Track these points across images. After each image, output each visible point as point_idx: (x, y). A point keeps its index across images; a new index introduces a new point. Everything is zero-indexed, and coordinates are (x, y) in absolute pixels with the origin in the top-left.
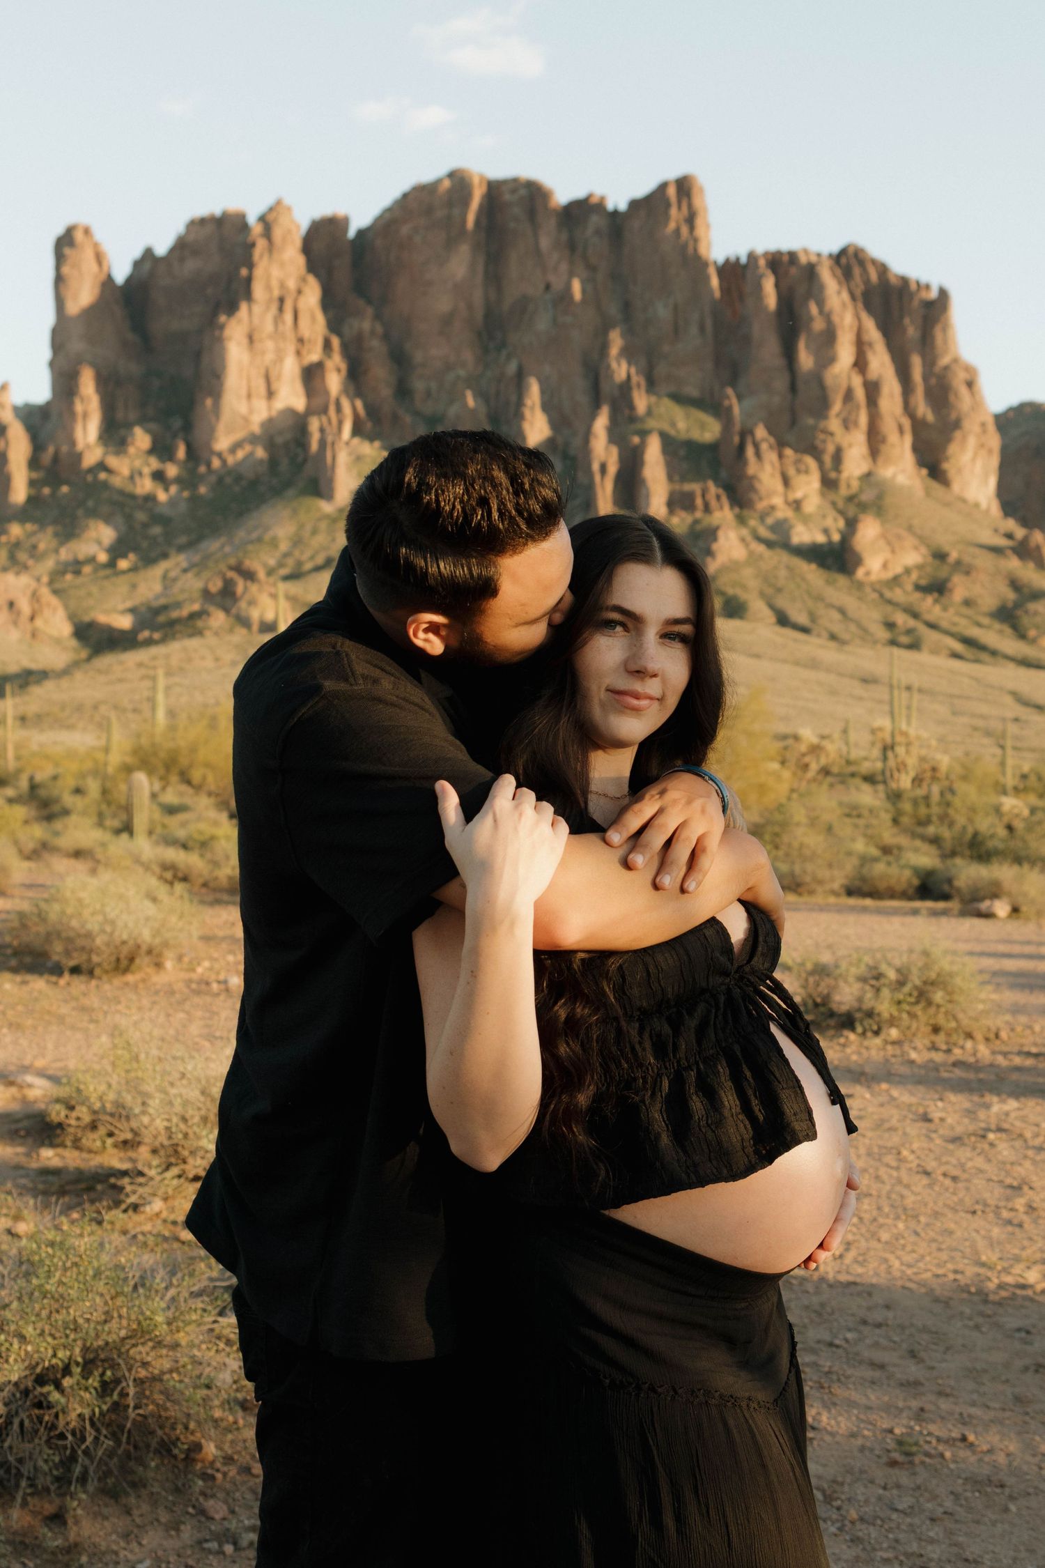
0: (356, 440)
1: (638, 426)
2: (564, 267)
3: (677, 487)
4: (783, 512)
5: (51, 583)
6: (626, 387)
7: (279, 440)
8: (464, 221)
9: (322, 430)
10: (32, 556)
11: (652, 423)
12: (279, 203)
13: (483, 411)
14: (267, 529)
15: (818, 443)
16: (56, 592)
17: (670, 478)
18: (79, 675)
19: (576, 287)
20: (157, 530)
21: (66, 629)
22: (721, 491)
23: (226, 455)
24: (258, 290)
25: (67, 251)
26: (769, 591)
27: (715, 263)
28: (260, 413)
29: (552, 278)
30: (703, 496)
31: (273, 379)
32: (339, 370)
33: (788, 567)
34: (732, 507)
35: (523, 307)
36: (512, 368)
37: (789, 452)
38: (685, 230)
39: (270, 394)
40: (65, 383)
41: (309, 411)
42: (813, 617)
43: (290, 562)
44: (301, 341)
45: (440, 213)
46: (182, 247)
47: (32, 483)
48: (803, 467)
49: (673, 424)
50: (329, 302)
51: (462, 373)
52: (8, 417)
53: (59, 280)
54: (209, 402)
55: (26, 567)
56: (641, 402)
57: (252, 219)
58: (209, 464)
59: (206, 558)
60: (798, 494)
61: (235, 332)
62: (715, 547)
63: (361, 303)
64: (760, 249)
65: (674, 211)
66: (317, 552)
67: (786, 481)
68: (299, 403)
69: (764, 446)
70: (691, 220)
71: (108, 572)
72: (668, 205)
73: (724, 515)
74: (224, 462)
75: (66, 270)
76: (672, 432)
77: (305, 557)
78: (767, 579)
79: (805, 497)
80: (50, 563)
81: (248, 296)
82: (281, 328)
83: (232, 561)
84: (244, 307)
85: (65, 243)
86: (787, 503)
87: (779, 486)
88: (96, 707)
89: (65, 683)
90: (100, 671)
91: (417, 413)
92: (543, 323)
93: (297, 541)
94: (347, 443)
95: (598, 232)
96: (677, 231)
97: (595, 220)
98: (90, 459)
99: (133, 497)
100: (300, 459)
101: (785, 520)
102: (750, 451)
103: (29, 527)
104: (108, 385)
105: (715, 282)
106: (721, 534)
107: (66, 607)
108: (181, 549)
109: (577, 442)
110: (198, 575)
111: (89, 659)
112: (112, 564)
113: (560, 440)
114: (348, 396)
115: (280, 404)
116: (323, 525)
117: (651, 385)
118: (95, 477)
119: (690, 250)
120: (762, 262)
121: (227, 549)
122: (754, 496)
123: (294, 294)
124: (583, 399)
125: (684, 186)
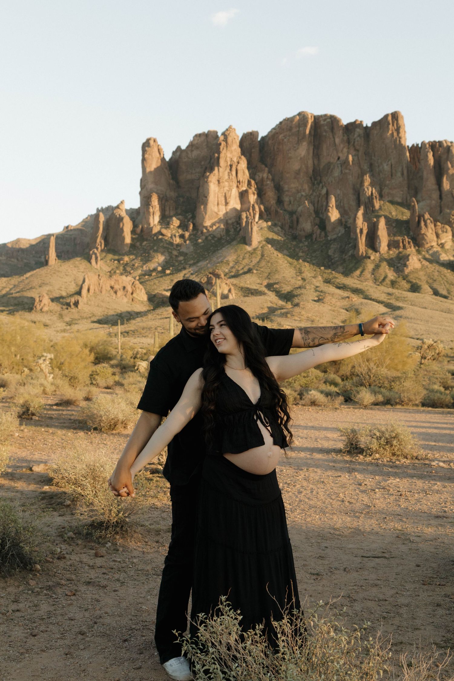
0: (261, 222)
1: (376, 214)
2: (345, 150)
3: (392, 238)
4: (436, 248)
5: (140, 279)
6: (371, 198)
7: (230, 222)
8: (305, 132)
9: (247, 217)
10: (132, 269)
11: (382, 213)
12: (230, 127)
13: (312, 208)
14: (225, 257)
15: (451, 219)
16: (141, 283)
17: (389, 235)
18: (150, 316)
19: (350, 158)
20: (181, 258)
21: (145, 298)
22: (410, 240)
23: (209, 228)
24: (222, 162)
25: (147, 148)
26: (431, 281)
27: (408, 146)
28: (222, 211)
29: (340, 155)
30: (403, 242)
31: (227, 198)
32: (254, 194)
33: (438, 271)
34: (414, 247)
35: (329, 165)
36: (324, 191)
37: (439, 224)
38: (395, 134)
39: (227, 203)
40: (146, 200)
41: (242, 210)
42: (449, 292)
43: (234, 270)
44: (239, 182)
45: (294, 130)
46: (191, 145)
47: (133, 239)
48: (445, 230)
49: (391, 213)
50: (250, 166)
51: (303, 194)
52: (123, 214)
53: (144, 160)
54: (202, 207)
55: (130, 273)
56: (377, 205)
57: (219, 134)
58: (202, 232)
59: (202, 268)
60: (443, 241)
61: (213, 179)
62: (408, 263)
63: (263, 166)
64: (427, 141)
65: (391, 126)
66: (245, 267)
67: (438, 236)
68: (238, 207)
69: (428, 221)
70: (398, 130)
71: (162, 274)
72: (389, 124)
73: (411, 250)
74: (208, 230)
75: (146, 156)
76: (390, 217)
77: (239, 269)
78: (429, 276)
79: (446, 242)
80: (140, 272)
81: (218, 165)
82: (231, 177)
83: (211, 270)
84: (216, 168)
85: (146, 145)
86: (437, 244)
87: (435, 239)
88: (156, 329)
89: (144, 319)
90: (158, 314)
91: (285, 210)
92: (336, 173)
93: (237, 262)
94: (257, 223)
95: (359, 136)
96: (393, 133)
97: (358, 130)
98: (155, 230)
99: (171, 244)
100: (238, 229)
101: (437, 252)
102: (422, 224)
103: (132, 257)
104: (163, 200)
105: (408, 154)
106: (410, 257)
107: (145, 289)
108: (191, 266)
109: (350, 221)
110: (197, 275)
111: (154, 310)
112: (163, 271)
113: (343, 220)
114: (257, 204)
115: (230, 206)
116: (247, 256)
117: (381, 197)
118: (157, 237)
119: (398, 142)
120: (428, 146)
121: (209, 265)
122: (425, 243)
123: (236, 164)
124: (353, 203)
125: (395, 116)
